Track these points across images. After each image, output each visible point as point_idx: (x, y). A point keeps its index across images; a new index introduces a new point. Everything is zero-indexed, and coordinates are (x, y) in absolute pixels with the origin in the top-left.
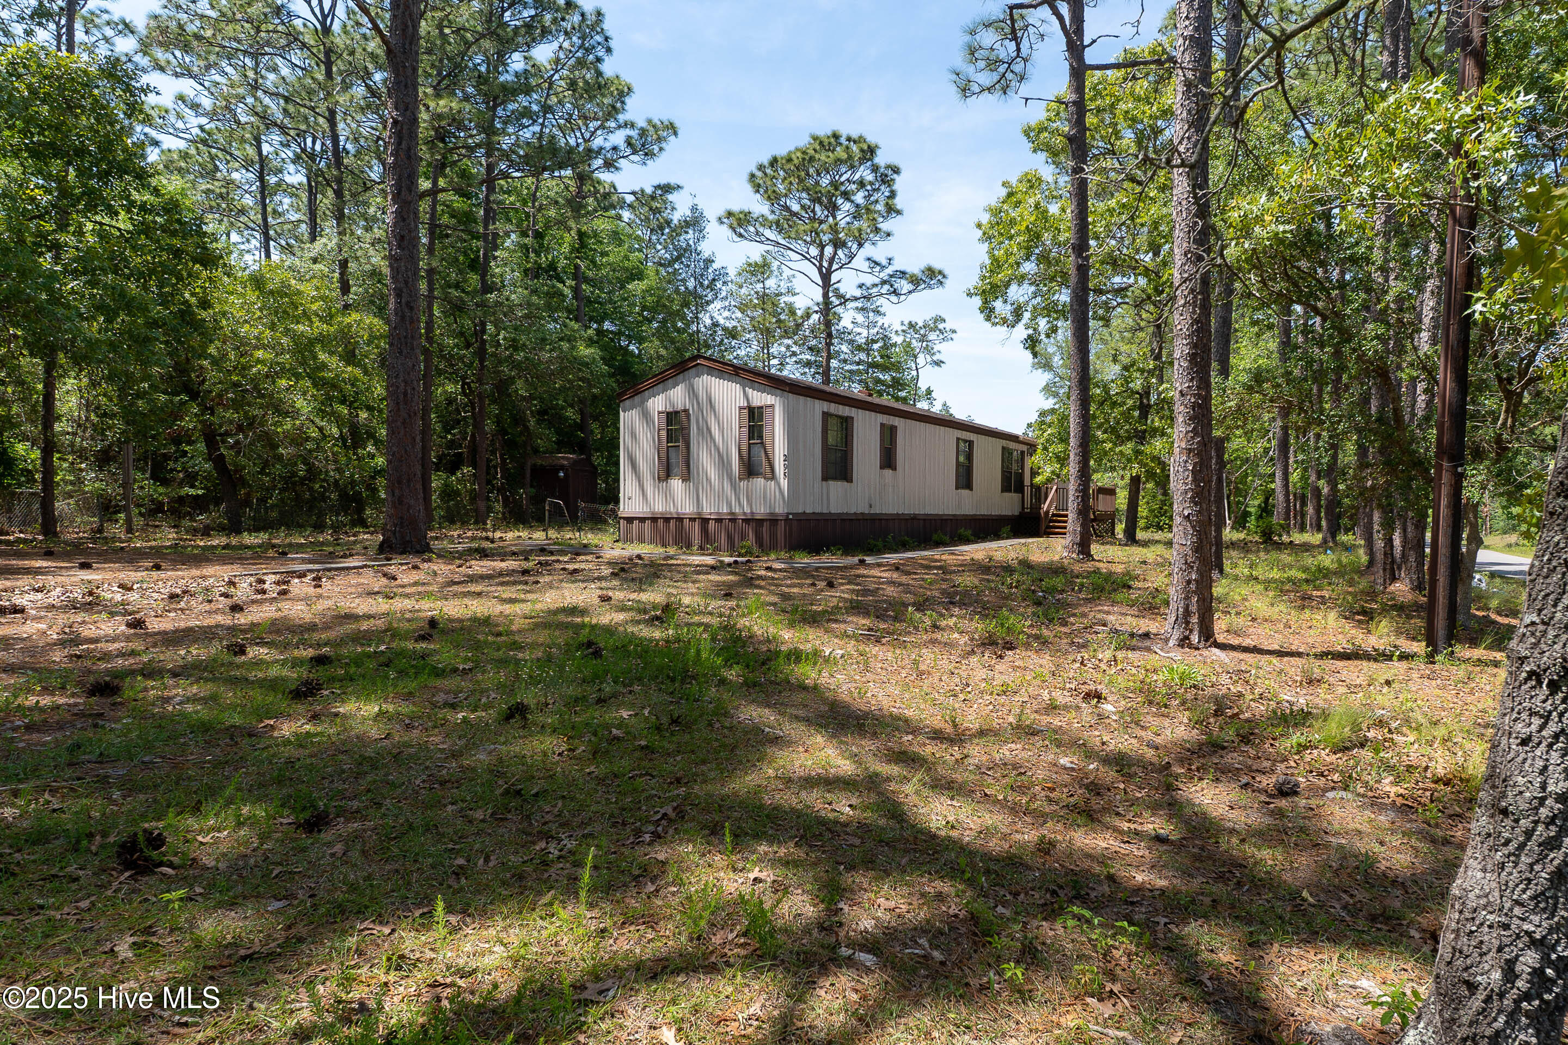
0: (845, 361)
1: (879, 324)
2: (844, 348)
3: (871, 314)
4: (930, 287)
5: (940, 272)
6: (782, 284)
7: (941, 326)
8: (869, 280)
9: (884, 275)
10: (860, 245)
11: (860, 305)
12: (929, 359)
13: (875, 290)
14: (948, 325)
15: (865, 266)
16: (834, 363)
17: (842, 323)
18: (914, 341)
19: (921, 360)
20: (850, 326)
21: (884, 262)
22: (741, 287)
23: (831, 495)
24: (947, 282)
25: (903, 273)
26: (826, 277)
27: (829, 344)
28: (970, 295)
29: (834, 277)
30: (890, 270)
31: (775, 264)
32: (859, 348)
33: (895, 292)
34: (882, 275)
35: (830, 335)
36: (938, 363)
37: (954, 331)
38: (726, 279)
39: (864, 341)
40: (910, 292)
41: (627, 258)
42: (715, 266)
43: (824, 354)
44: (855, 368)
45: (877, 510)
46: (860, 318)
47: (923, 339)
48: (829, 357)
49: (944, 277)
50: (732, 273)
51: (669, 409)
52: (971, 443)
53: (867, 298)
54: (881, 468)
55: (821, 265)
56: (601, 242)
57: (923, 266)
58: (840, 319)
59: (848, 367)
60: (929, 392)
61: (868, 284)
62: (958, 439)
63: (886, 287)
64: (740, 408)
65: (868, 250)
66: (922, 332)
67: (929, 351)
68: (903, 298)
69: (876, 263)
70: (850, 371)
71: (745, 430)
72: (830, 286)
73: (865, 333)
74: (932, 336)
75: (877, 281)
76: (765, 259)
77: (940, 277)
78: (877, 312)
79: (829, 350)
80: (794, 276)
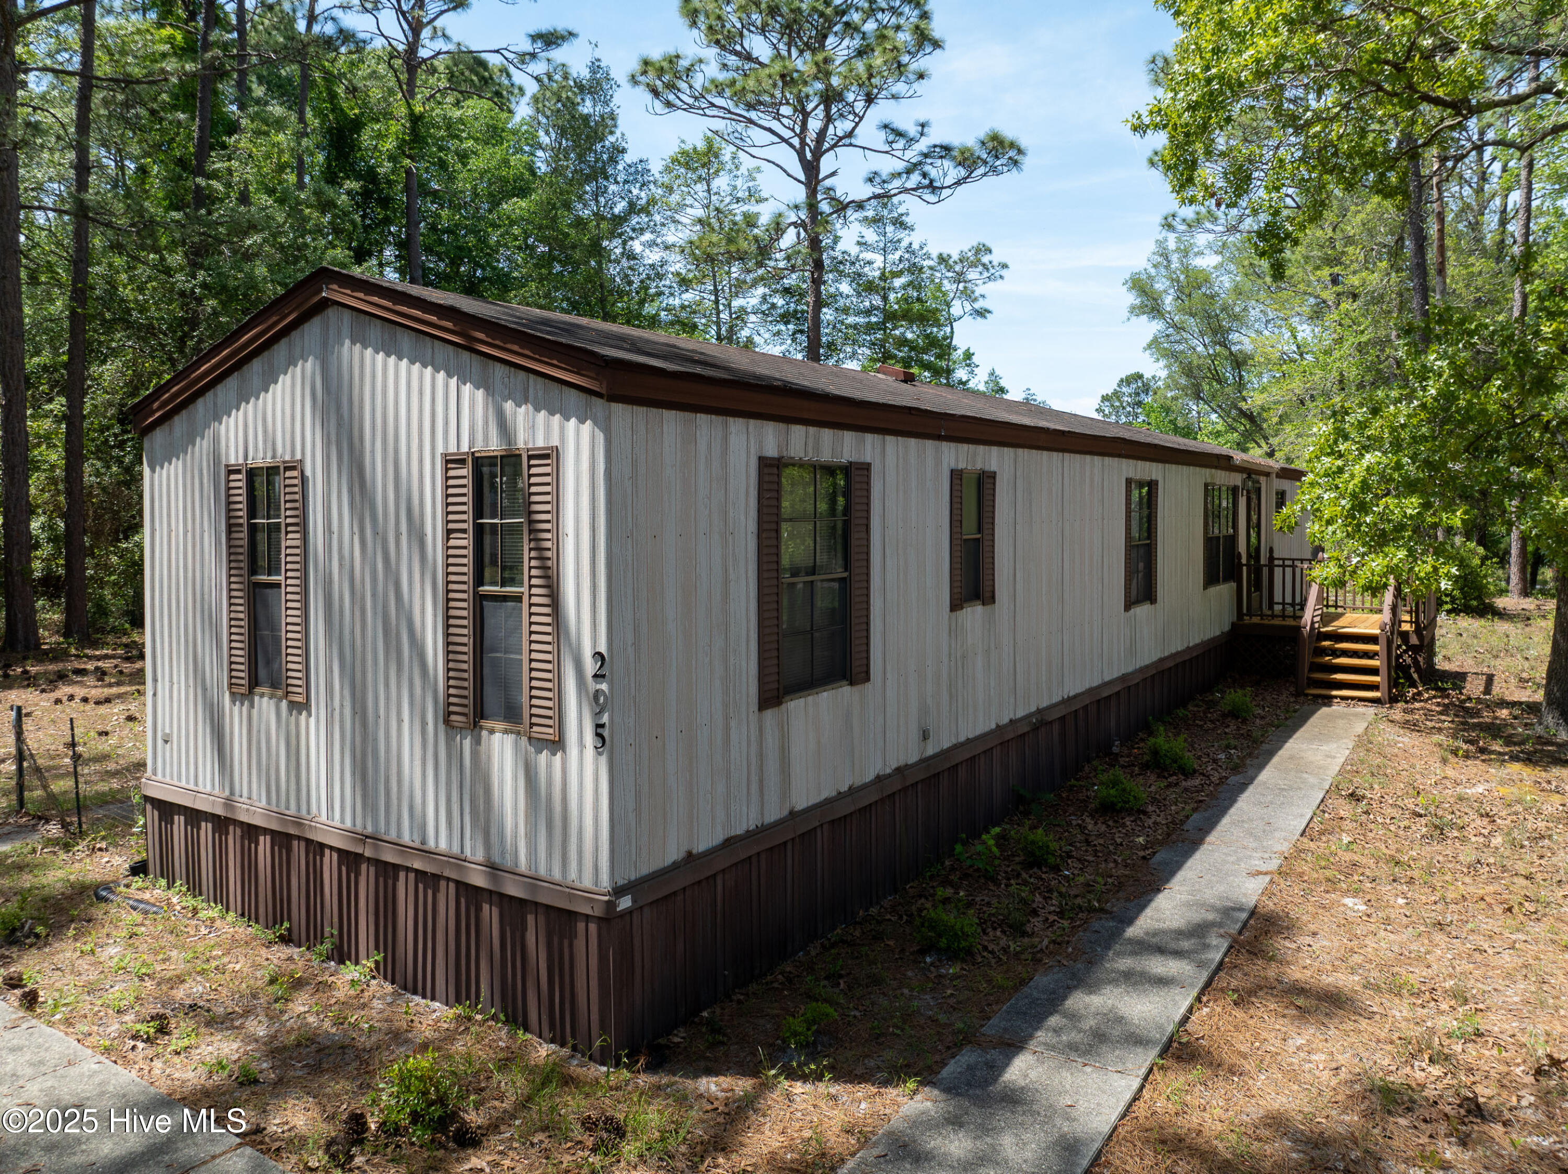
0: (846, 311)
1: (904, 244)
2: (845, 287)
3: (890, 229)
4: (994, 170)
5: (1012, 145)
6: (739, 183)
7: (985, 259)
8: (888, 165)
9: (912, 155)
10: (870, 100)
11: (870, 214)
12: (968, 307)
13: (897, 183)
14: (995, 258)
15: (878, 139)
16: (827, 314)
17: (840, 247)
18: (945, 282)
19: (956, 309)
20: (854, 250)
21: (913, 131)
22: (670, 190)
23: (797, 750)
24: (1027, 162)
25: (947, 149)
26: (811, 168)
27: (817, 282)
28: (1139, 128)
29: (827, 164)
30: (923, 145)
31: (727, 152)
32: (870, 287)
33: (933, 187)
34: (909, 154)
35: (819, 265)
36: (982, 313)
37: (1004, 266)
38: (646, 178)
39: (877, 274)
40: (958, 183)
41: (506, 162)
42: (629, 158)
43: (810, 299)
44: (861, 320)
45: (943, 740)
46: (871, 236)
47: (959, 278)
48: (819, 304)
49: (1020, 151)
50: (656, 167)
51: (260, 459)
52: (1152, 485)
53: (884, 198)
54: (955, 606)
55: (803, 143)
56: (457, 137)
57: (982, 134)
58: (836, 239)
59: (851, 320)
60: (968, 355)
61: (885, 170)
62: (1129, 482)
63: (915, 178)
64: (451, 461)
65: (882, 110)
66: (958, 268)
67: (968, 295)
68: (946, 192)
69: (899, 134)
70: (855, 327)
71: (465, 541)
72: (818, 182)
73: (878, 260)
74: (972, 275)
75: (900, 166)
76: (709, 141)
77: (1012, 153)
78: (899, 223)
79: (818, 293)
80: (758, 169)
